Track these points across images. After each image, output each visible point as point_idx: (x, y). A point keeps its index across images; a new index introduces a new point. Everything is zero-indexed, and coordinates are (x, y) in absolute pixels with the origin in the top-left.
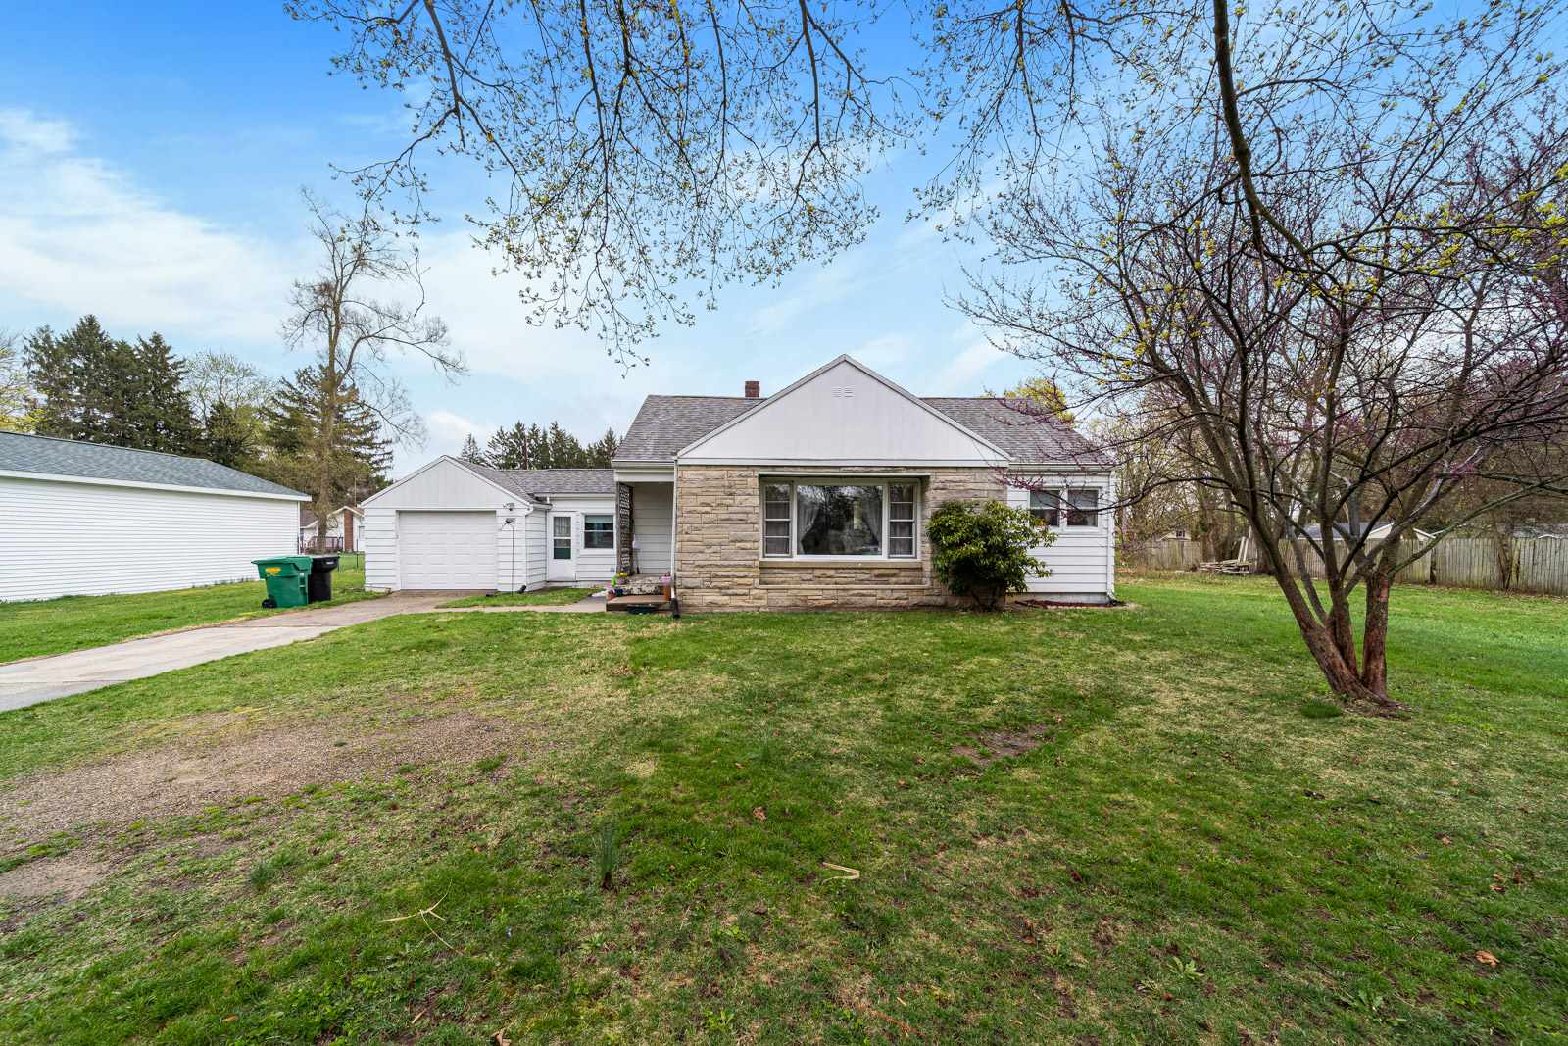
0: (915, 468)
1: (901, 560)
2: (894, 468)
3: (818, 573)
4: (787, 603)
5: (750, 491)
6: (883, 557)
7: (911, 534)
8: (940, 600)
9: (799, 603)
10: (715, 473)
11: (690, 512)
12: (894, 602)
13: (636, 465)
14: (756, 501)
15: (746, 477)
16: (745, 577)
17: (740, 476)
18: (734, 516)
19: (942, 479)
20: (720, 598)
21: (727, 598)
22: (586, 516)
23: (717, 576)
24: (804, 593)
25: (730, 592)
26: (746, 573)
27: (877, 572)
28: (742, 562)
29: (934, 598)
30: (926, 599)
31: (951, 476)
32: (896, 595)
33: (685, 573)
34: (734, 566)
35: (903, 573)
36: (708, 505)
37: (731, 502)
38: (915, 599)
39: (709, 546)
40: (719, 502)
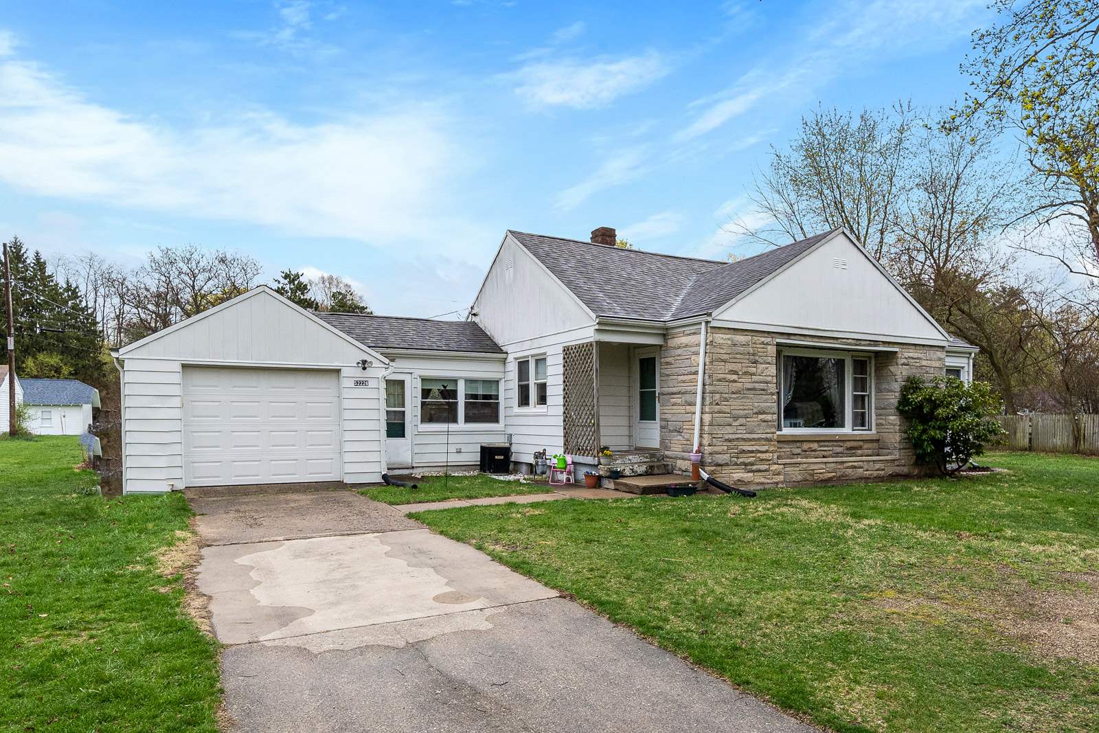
0: (889, 343)
1: (860, 433)
2: (876, 343)
3: (806, 446)
4: (799, 478)
5: (769, 359)
6: (847, 430)
7: (863, 407)
8: (905, 470)
9: (809, 478)
10: (741, 338)
11: (719, 380)
12: (875, 473)
13: (623, 322)
14: (772, 370)
15: (767, 344)
16: (766, 452)
17: (763, 343)
18: (757, 385)
19: (906, 355)
20: (746, 475)
21: (751, 474)
22: (424, 380)
23: (743, 452)
24: (812, 467)
25: (754, 468)
26: (766, 448)
27: (849, 444)
28: (764, 436)
29: (902, 468)
30: (898, 470)
31: (912, 353)
32: (878, 466)
33: (716, 449)
34: (759, 439)
35: (866, 446)
36: (735, 373)
37: (754, 370)
38: (890, 470)
39: (736, 418)
40: (745, 370)
